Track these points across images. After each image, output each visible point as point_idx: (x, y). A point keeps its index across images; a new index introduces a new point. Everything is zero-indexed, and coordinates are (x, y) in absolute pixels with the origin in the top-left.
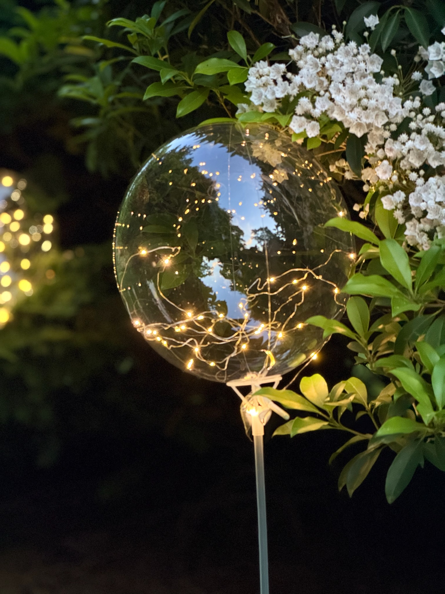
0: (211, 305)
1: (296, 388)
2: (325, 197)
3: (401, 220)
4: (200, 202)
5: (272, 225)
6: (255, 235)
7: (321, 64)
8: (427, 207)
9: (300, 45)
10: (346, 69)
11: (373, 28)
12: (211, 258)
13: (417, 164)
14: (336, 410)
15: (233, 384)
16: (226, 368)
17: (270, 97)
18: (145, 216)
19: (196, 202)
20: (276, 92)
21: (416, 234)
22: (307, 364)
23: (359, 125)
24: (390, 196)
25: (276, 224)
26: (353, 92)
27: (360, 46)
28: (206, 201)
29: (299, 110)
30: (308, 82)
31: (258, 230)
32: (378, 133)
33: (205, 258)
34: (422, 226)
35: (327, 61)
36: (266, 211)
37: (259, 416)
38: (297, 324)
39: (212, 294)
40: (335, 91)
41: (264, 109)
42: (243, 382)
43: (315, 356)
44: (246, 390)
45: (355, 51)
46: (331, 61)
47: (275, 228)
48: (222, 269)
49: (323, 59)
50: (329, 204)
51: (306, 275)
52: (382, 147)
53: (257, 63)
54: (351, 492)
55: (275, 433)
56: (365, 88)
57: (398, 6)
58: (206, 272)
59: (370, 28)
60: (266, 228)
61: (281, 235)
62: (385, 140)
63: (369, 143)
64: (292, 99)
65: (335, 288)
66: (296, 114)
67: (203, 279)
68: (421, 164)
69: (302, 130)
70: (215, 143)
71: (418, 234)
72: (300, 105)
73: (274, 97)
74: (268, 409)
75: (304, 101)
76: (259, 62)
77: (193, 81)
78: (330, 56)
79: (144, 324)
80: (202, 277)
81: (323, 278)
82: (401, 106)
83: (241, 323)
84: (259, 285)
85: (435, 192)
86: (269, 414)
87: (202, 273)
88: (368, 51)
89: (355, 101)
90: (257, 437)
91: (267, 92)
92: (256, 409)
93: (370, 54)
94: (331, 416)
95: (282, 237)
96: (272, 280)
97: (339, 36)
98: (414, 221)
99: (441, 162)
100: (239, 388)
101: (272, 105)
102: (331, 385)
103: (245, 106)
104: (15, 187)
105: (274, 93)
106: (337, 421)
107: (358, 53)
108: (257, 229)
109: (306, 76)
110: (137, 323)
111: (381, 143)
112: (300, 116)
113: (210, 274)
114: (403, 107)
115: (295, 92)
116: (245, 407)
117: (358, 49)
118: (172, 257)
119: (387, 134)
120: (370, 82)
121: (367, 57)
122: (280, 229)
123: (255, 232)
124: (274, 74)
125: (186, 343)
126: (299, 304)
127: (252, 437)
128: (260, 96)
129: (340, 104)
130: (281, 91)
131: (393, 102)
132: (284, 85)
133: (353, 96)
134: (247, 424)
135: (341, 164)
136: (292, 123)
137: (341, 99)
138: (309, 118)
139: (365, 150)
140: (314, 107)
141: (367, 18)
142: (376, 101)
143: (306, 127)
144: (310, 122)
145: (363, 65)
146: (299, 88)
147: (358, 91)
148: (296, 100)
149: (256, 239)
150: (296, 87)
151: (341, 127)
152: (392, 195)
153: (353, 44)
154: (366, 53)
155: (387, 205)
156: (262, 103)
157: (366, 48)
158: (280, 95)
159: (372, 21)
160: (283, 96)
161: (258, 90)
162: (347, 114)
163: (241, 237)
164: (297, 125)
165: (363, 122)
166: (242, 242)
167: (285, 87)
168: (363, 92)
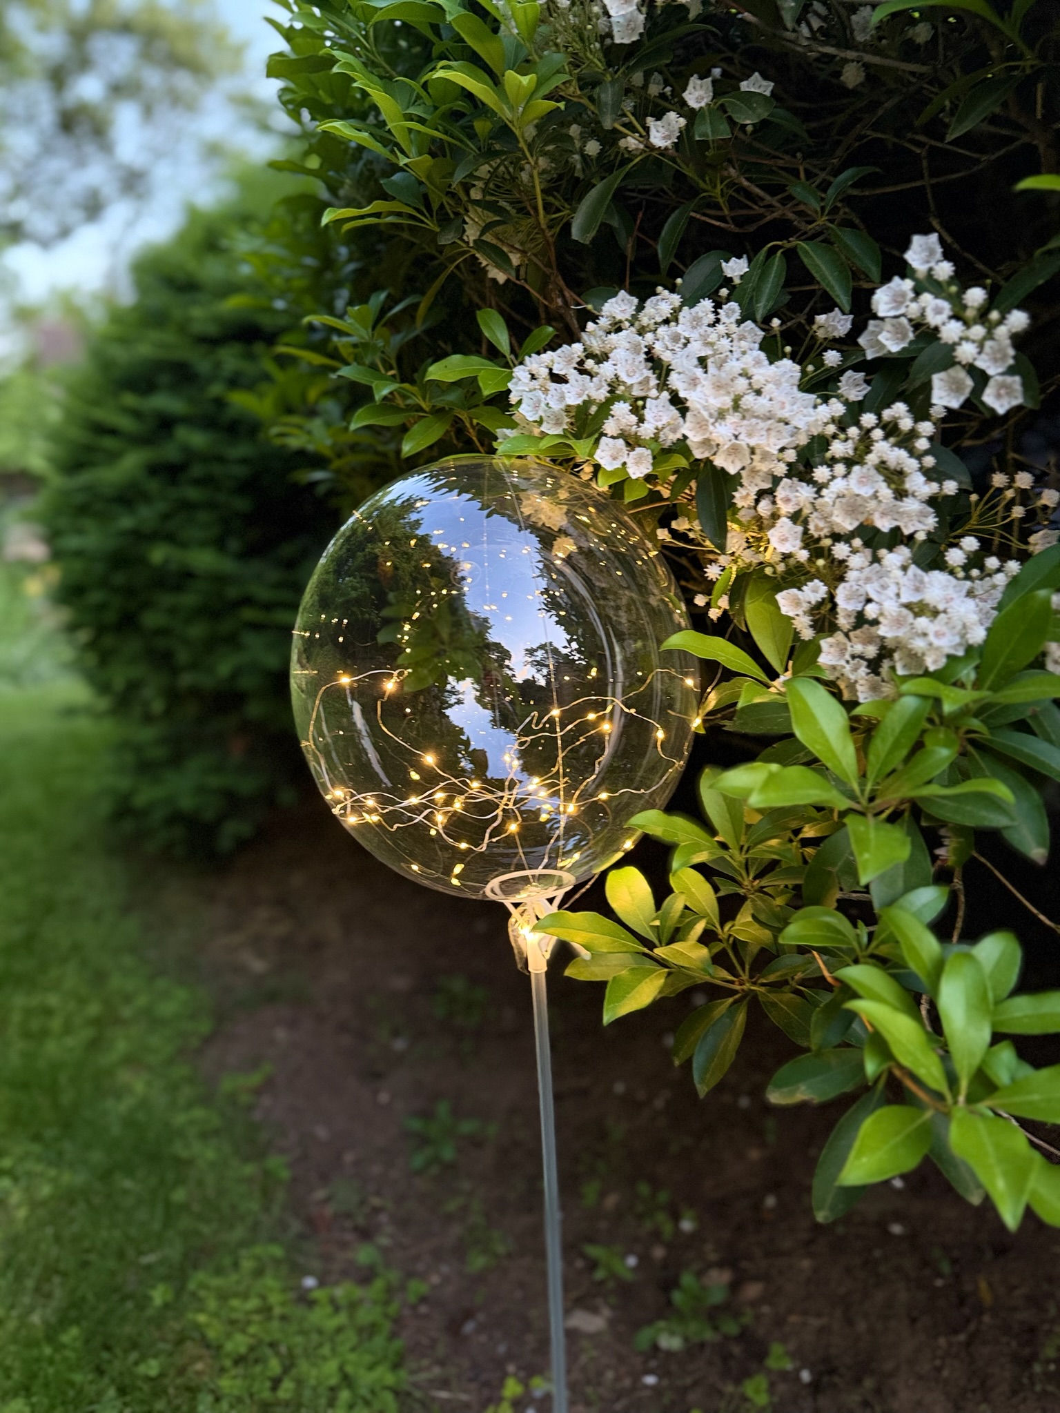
0: (464, 757)
3: (807, 634)
5: (559, 638)
6: (533, 658)
7: (646, 347)
8: (881, 614)
9: (603, 315)
10: (697, 349)
11: (737, 281)
12: (460, 678)
13: (848, 525)
17: (555, 406)
20: (567, 395)
21: (843, 663)
23: (734, 450)
24: (794, 591)
25: (568, 637)
26: (718, 386)
27: (721, 307)
29: (610, 427)
30: (628, 376)
31: (536, 650)
32: (764, 467)
33: (451, 678)
34: (859, 648)
35: (657, 339)
37: (539, 944)
38: (600, 792)
39: (464, 738)
40: (685, 385)
41: (544, 428)
45: (712, 317)
46: (666, 338)
47: (566, 643)
48: (478, 694)
49: (650, 337)
51: (610, 707)
52: (770, 492)
53: (527, 359)
54: (702, 1090)
55: (566, 974)
56: (745, 375)
57: (779, 243)
58: (453, 700)
59: (731, 279)
61: (577, 656)
62: (776, 480)
63: (742, 486)
64: (593, 409)
65: (657, 729)
66: (606, 435)
67: (448, 712)
68: (856, 524)
69: (618, 465)
71: (848, 662)
72: (613, 416)
73: (562, 406)
75: (621, 409)
76: (530, 356)
77: (430, 401)
78: (662, 331)
80: (446, 708)
81: (636, 712)
82: (813, 412)
84: (534, 721)
85: (898, 584)
87: (447, 702)
88: (737, 316)
89: (727, 401)
90: (537, 975)
91: (550, 396)
93: (739, 322)
96: (556, 712)
97: (675, 297)
98: (839, 636)
99: (896, 520)
101: (558, 423)
103: (509, 431)
105: (563, 397)
107: (718, 321)
108: (535, 647)
109: (624, 363)
111: (767, 486)
112: (613, 437)
113: (459, 702)
115: (601, 394)
116: (517, 923)
117: (717, 314)
118: (397, 681)
119: (781, 469)
120: (758, 363)
121: (734, 327)
122: (574, 645)
123: (531, 652)
124: (561, 366)
125: (420, 818)
128: (536, 407)
129: (698, 406)
130: (574, 393)
131: (798, 404)
132: (581, 383)
133: (722, 392)
134: (521, 953)
135: (680, 525)
136: (598, 452)
137: (701, 397)
138: (632, 442)
139: (735, 501)
140: (641, 420)
141: (727, 261)
142: (771, 400)
143: (625, 460)
144: (633, 450)
145: (725, 342)
146: (609, 385)
147: (732, 380)
148: (605, 409)
149: (533, 665)
150: (604, 384)
151: (687, 459)
152: (800, 589)
153: (707, 304)
154: (733, 320)
155: (786, 608)
156: (541, 417)
157: (734, 311)
158: (574, 400)
159: (736, 268)
160: (579, 401)
161: (530, 395)
162: (711, 428)
163: (507, 662)
164: (608, 454)
165: (743, 444)
166: (510, 673)
167: (584, 385)
168: (742, 383)
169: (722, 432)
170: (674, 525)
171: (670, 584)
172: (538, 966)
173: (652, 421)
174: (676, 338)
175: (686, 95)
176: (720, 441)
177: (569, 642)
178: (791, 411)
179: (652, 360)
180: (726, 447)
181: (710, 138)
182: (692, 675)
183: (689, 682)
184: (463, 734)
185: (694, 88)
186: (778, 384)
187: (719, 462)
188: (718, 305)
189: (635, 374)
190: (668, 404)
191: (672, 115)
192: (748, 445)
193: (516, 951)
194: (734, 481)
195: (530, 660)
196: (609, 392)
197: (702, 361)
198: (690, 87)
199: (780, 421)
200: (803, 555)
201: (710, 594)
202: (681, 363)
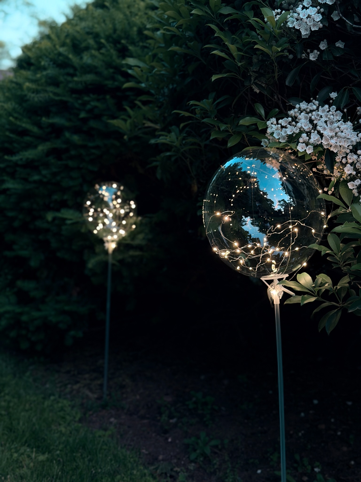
0: (249, 241)
1: (295, 279)
2: (313, 183)
3: (357, 194)
4: (243, 187)
5: (287, 198)
7: (309, 117)
9: (296, 108)
10: (324, 119)
11: (334, 99)
12: (246, 217)
14: (319, 291)
15: (263, 279)
16: (256, 270)
17: (284, 134)
18: (217, 195)
19: (241, 188)
20: (287, 132)
22: (300, 268)
23: (336, 146)
24: (352, 182)
25: (290, 197)
26: (331, 130)
27: (331, 107)
28: (246, 187)
29: (301, 140)
30: (305, 126)
31: (281, 201)
32: (344, 151)
35: (313, 115)
36: (283, 191)
37: (278, 294)
38: (296, 248)
40: (322, 129)
41: (280, 141)
42: (269, 277)
43: (305, 264)
44: (270, 282)
45: (328, 110)
46: (315, 115)
47: (289, 199)
48: (252, 222)
49: (310, 114)
50: (315, 187)
51: (297, 224)
52: (346, 157)
53: (271, 119)
54: (329, 332)
55: (285, 303)
56: (339, 127)
57: (347, 87)
58: (244, 224)
59: (332, 98)
60: (284, 200)
61: (293, 203)
62: (347, 154)
63: (338, 156)
64: (294, 135)
65: (312, 229)
66: (300, 142)
67: (243, 227)
69: (303, 150)
70: (253, 159)
72: (302, 137)
73: (286, 134)
74: (282, 290)
75: (304, 135)
76: (272, 118)
77: (232, 130)
78: (314, 113)
79: (219, 250)
81: (305, 225)
82: (356, 136)
83: (268, 249)
84: (272, 229)
86: (282, 293)
87: (242, 224)
88: (335, 109)
89: (334, 134)
90: (276, 305)
91: (282, 132)
92: (276, 291)
93: (336, 111)
94: (316, 294)
95: (293, 204)
96: (279, 226)
97: (317, 102)
100: (266, 281)
101: (284, 139)
102: (314, 279)
103: (266, 140)
104: (118, 189)
105: (286, 132)
106: (319, 297)
107: (330, 111)
109: (303, 123)
110: (215, 249)
111: (345, 155)
112: (301, 143)
113: (246, 224)
114: (358, 136)
115: (298, 131)
116: (270, 290)
117: (330, 109)
118: (229, 216)
119: (348, 151)
120: (342, 124)
121: (334, 112)
122: (292, 200)
123: (280, 202)
124: (284, 123)
125: (238, 259)
126: (296, 237)
127: (274, 305)
128: (279, 134)
129: (326, 135)
130: (289, 131)
131: (353, 134)
132: (291, 128)
133: (332, 131)
134: (271, 298)
135: (320, 167)
136: (298, 147)
137: (327, 133)
138: (307, 144)
139: (336, 160)
140: (310, 138)
141: (331, 93)
142: (345, 134)
143: (306, 149)
144: (308, 146)
145: (332, 116)
146: (299, 129)
147: (335, 129)
148: (299, 135)
149: (280, 205)
150: (298, 129)
151: (322, 148)
152: (354, 182)
153: (327, 106)
154: (334, 110)
155: (350, 187)
156: (279, 138)
157: (334, 108)
158: (289, 133)
159: (334, 95)
160: (291, 133)
161: (276, 131)
162: (330, 141)
163: (273, 205)
164: (300, 148)
165: (338, 145)
166: (273, 207)
167: (292, 129)
168: (338, 129)
169: (333, 142)
170: (318, 167)
171: (318, 183)
172: (277, 301)
173: (313, 138)
174: (318, 115)
175: (320, 46)
176: (332, 144)
177: (290, 199)
178: (351, 136)
179: (311, 121)
180: (334, 146)
181: (327, 59)
182: (323, 211)
183: (323, 213)
184: (249, 233)
185: (322, 44)
186: (347, 129)
187: (332, 149)
188: (329, 107)
189: (307, 127)
190: (317, 134)
191: (316, 51)
192: (339, 145)
193: (269, 298)
194: (336, 154)
195: (279, 204)
196: (299, 131)
197: (326, 122)
198: (321, 44)
199: (348, 139)
200: (354, 173)
201: (328, 187)
202: (320, 124)
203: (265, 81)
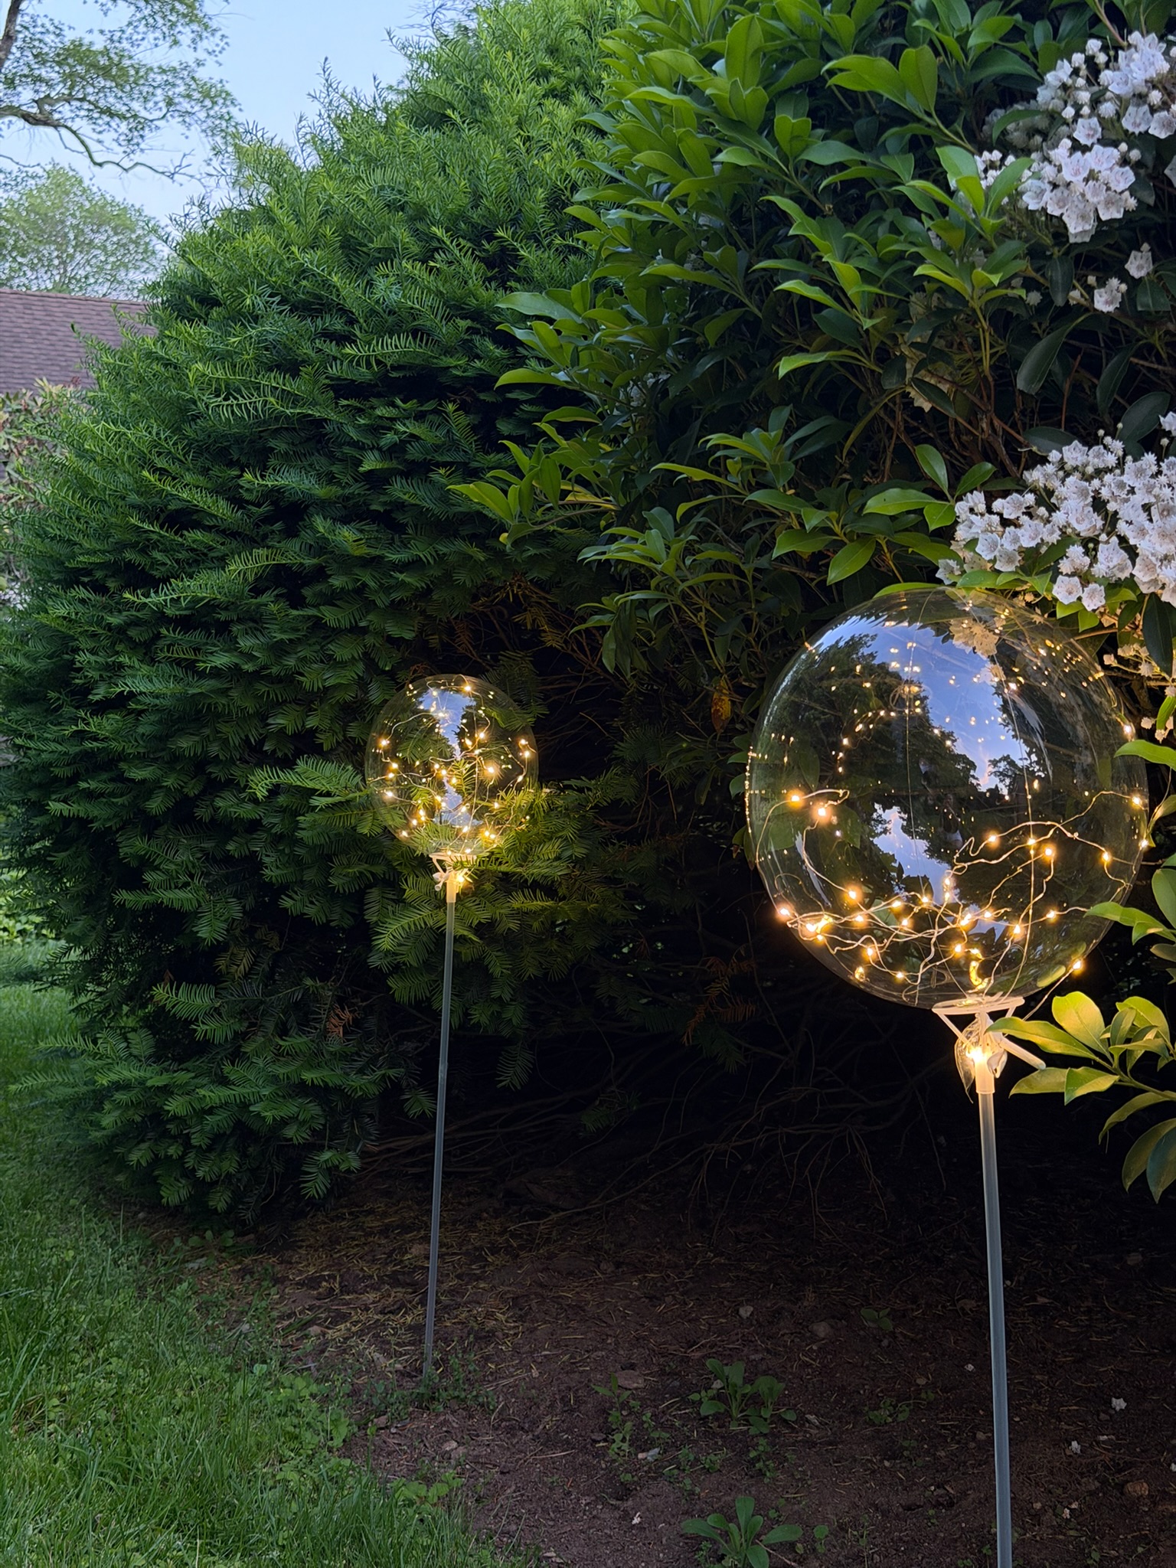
0: (897, 885)
1: (1046, 1015)
2: (1104, 703)
4: (876, 715)
5: (1020, 753)
6: (996, 769)
7: (1092, 492)
9: (1049, 462)
10: (1140, 498)
12: (887, 806)
14: (1124, 1057)
15: (941, 1011)
16: (919, 981)
17: (1010, 547)
18: (792, 739)
19: (870, 715)
20: (1022, 538)
22: (1064, 978)
25: (1028, 750)
26: (1164, 535)
27: (1163, 461)
28: (888, 713)
29: (1065, 566)
30: (1078, 522)
31: (1000, 761)
35: (1104, 485)
36: (1007, 728)
37: (989, 1063)
38: (1048, 912)
39: (896, 865)
40: (1134, 534)
41: (997, 566)
42: (961, 1007)
43: (1078, 966)
44: (964, 1021)
45: (1155, 469)
46: (1113, 485)
47: (1026, 756)
48: (905, 823)
49: (1096, 482)
50: (1111, 715)
51: (1051, 832)
53: (969, 494)
54: (1157, 1191)
55: (1013, 1091)
58: (879, 829)
59: (1170, 432)
60: (1008, 757)
61: (1038, 767)
64: (1043, 550)
65: (1103, 852)
66: (1061, 573)
67: (876, 841)
69: (1073, 599)
70: (910, 624)
72: (1067, 557)
73: (1016, 547)
74: (1002, 1050)
75: (1076, 551)
76: (972, 492)
77: (843, 526)
78: (1108, 478)
79: (796, 914)
80: (873, 837)
81: (1079, 836)
83: (957, 913)
84: (972, 848)
86: (1005, 1058)
87: (874, 831)
89: (1172, 549)
90: (984, 1096)
91: (1004, 538)
92: (984, 1052)
94: (1116, 1063)
95: (1039, 770)
96: (992, 840)
97: (1118, 446)
100: (950, 1017)
101: (1010, 560)
102: (1108, 1013)
103: (952, 563)
104: (480, 697)
105: (1016, 540)
106: (1126, 1074)
107: (1159, 473)
108: (998, 758)
109: (1074, 512)
110: (784, 912)
112: (1067, 575)
113: (885, 831)
115: (1055, 538)
116: (963, 1047)
117: (1160, 466)
118: (831, 807)
121: (1174, 478)
122: (1034, 758)
123: (995, 763)
124: (1010, 511)
125: (859, 943)
126: (1049, 878)
127: (975, 1096)
128: (994, 546)
129: (1147, 552)
130: (1028, 535)
132: (1033, 528)
133: (1167, 540)
134: (968, 1075)
135: (1127, 652)
136: (1055, 587)
137: (1149, 545)
138: (1085, 579)
140: (1094, 560)
141: (1165, 416)
143: (1080, 594)
144: (1087, 586)
145: (1167, 491)
146: (1060, 530)
148: (1058, 550)
149: (995, 775)
150: (1057, 529)
151: (1134, 592)
153: (1150, 458)
154: (1174, 472)
156: (995, 557)
157: (1174, 465)
158: (1028, 543)
159: (1173, 422)
160: (1033, 544)
161: (986, 537)
162: (1159, 570)
163: (972, 773)
164: (1064, 591)
166: (974, 782)
167: (1036, 530)
169: (1168, 573)
170: (1120, 652)
171: (1119, 703)
172: (986, 1089)
173: (1103, 561)
174: (1121, 485)
175: (1128, 266)
176: (1167, 581)
177: (1029, 754)
179: (1099, 505)
180: (1172, 586)
181: (1152, 309)
182: (1139, 794)
183: (1137, 801)
184: (895, 861)
185: (1135, 258)
187: (1166, 597)
188: (1159, 460)
189: (1088, 523)
190: (1117, 547)
191: (1114, 282)
193: (962, 1075)
195: (994, 770)
196: (1060, 535)
197: (1146, 508)
198: (1131, 258)
201: (1155, 715)
202: (1129, 512)
203: (951, 374)
